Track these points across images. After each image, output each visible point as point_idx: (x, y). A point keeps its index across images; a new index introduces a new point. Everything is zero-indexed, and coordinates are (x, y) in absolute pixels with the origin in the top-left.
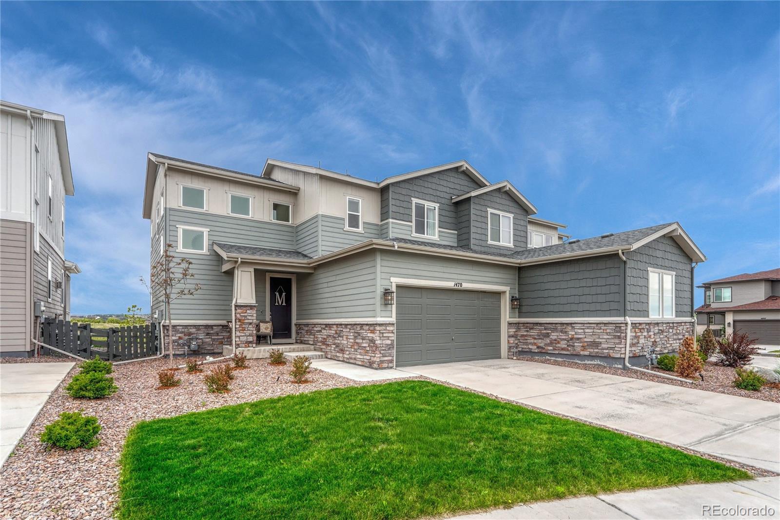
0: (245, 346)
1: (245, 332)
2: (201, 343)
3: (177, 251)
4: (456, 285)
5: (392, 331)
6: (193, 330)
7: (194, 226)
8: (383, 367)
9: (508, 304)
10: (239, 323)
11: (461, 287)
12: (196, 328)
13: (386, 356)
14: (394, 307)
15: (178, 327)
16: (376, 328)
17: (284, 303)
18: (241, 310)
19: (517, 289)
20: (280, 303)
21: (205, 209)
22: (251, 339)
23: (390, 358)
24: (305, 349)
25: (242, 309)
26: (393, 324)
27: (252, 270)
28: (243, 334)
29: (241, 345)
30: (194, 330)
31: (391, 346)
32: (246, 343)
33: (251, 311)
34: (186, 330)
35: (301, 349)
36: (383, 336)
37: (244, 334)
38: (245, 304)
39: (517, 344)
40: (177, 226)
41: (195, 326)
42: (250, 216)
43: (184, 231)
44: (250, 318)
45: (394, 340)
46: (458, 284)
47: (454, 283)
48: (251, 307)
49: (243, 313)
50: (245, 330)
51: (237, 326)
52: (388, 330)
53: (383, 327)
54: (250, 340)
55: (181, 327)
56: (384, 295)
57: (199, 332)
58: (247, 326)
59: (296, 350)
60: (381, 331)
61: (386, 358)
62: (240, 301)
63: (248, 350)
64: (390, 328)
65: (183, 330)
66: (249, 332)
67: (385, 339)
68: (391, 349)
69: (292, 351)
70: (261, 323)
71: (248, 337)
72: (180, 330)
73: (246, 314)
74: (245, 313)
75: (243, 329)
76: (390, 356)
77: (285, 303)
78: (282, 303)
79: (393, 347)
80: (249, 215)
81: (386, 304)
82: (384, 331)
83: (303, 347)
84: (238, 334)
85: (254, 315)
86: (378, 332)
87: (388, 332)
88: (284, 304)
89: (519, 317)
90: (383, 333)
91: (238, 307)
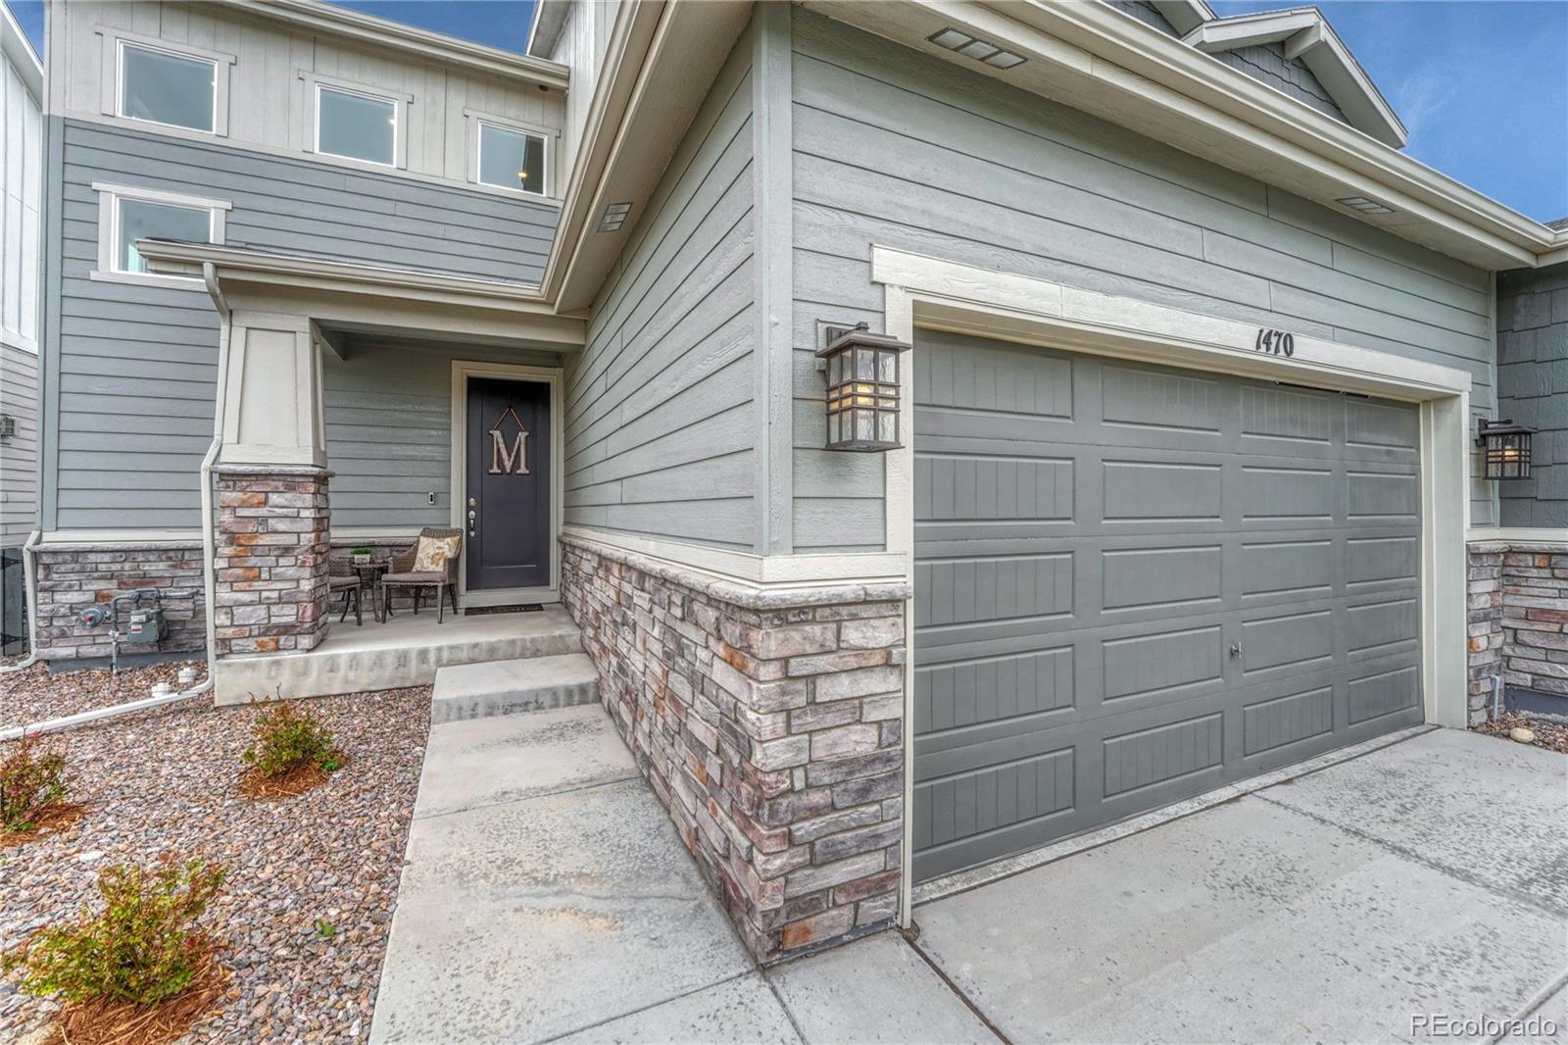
0: (261, 645)
1: (257, 585)
2: (190, 614)
3: (94, 275)
4: (1268, 344)
5: (887, 651)
6: (157, 568)
7: (169, 189)
8: (817, 937)
9: (1466, 456)
10: (228, 551)
11: (1289, 353)
12: (170, 559)
13: (838, 856)
14: (901, 467)
15: (92, 557)
16: (756, 637)
17: (523, 465)
18: (240, 495)
19: (1493, 383)
20: (508, 465)
21: (214, 131)
22: (286, 615)
23: (870, 864)
24: (544, 647)
25: (243, 490)
26: (894, 601)
27: (302, 325)
28: (246, 597)
29: (236, 645)
30: (162, 566)
31: (880, 771)
32: (264, 634)
33: (288, 496)
34: (127, 566)
35: (524, 648)
36: (812, 702)
37: (254, 597)
38: (257, 469)
39: (1499, 651)
40: (95, 185)
41: (166, 550)
42: (395, 166)
43: (127, 205)
44: (281, 526)
45: (898, 723)
46: (1274, 340)
47: (1255, 330)
48: (289, 480)
49: (252, 506)
50: (258, 578)
51: (221, 563)
52: (859, 650)
53: (815, 630)
54: (284, 620)
55: (107, 557)
56: (824, 374)
57: (181, 573)
58: (271, 560)
59: (501, 654)
60: (797, 667)
61: (838, 874)
62: (236, 456)
63: (277, 663)
64: (877, 634)
65: (114, 567)
66: (279, 586)
67: (830, 719)
68: (878, 792)
69: (484, 656)
70: (422, 539)
71: (274, 609)
72: (102, 567)
73: (263, 511)
74: (265, 503)
75: (251, 574)
76: (870, 843)
77: (527, 467)
78: (516, 464)
79: (897, 776)
80: (391, 163)
81: (838, 449)
82: (823, 663)
83: (533, 641)
84: (226, 595)
85: (304, 513)
86: (769, 672)
87: (853, 663)
88: (523, 470)
89: (1505, 522)
90: (812, 678)
91: (230, 478)
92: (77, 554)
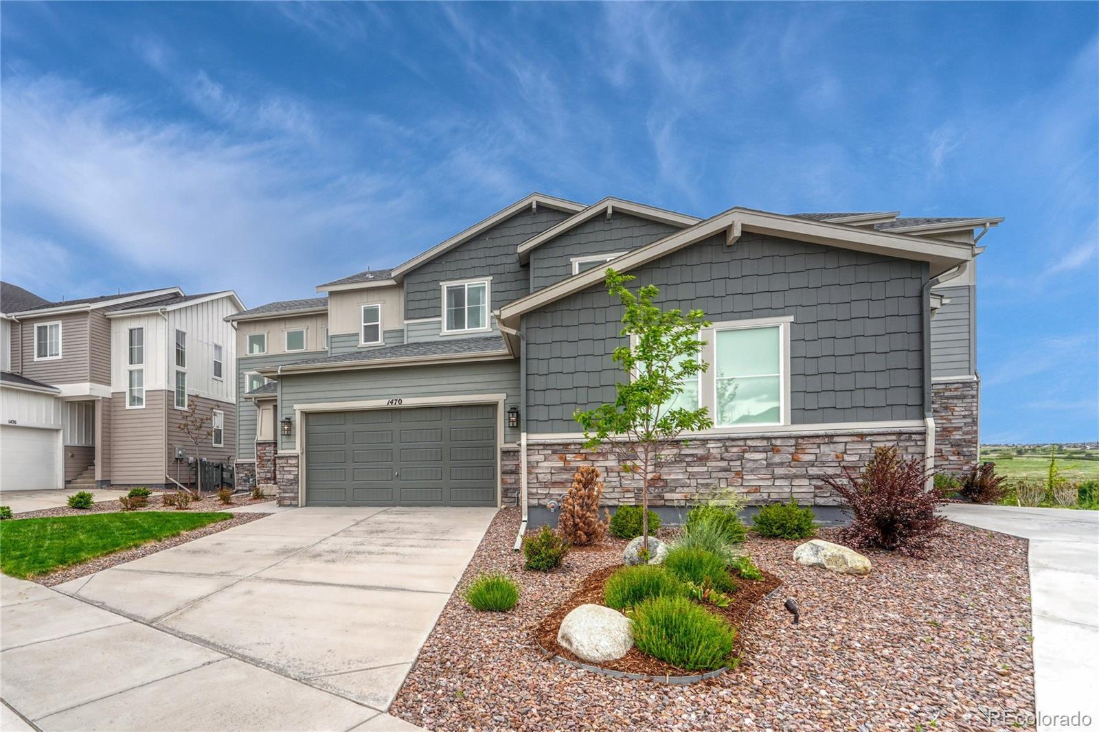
4: (392, 403)
5: (294, 464)
8: (285, 504)
10: (259, 460)
11: (400, 404)
23: (292, 495)
25: (261, 447)
26: (296, 457)
28: (262, 471)
31: (293, 481)
33: (269, 448)
36: (283, 470)
38: (264, 441)
40: (244, 373)
41: (251, 462)
42: (304, 349)
43: (250, 376)
44: (268, 454)
45: (297, 475)
47: (387, 401)
48: (269, 444)
49: (263, 450)
51: (258, 463)
52: (290, 464)
61: (287, 495)
62: (260, 439)
64: (293, 461)
65: (247, 467)
66: (268, 468)
67: (286, 473)
68: (293, 484)
71: (267, 474)
73: (265, 452)
76: (292, 492)
79: (297, 483)
90: (283, 467)
91: (259, 444)
92: (243, 464)
